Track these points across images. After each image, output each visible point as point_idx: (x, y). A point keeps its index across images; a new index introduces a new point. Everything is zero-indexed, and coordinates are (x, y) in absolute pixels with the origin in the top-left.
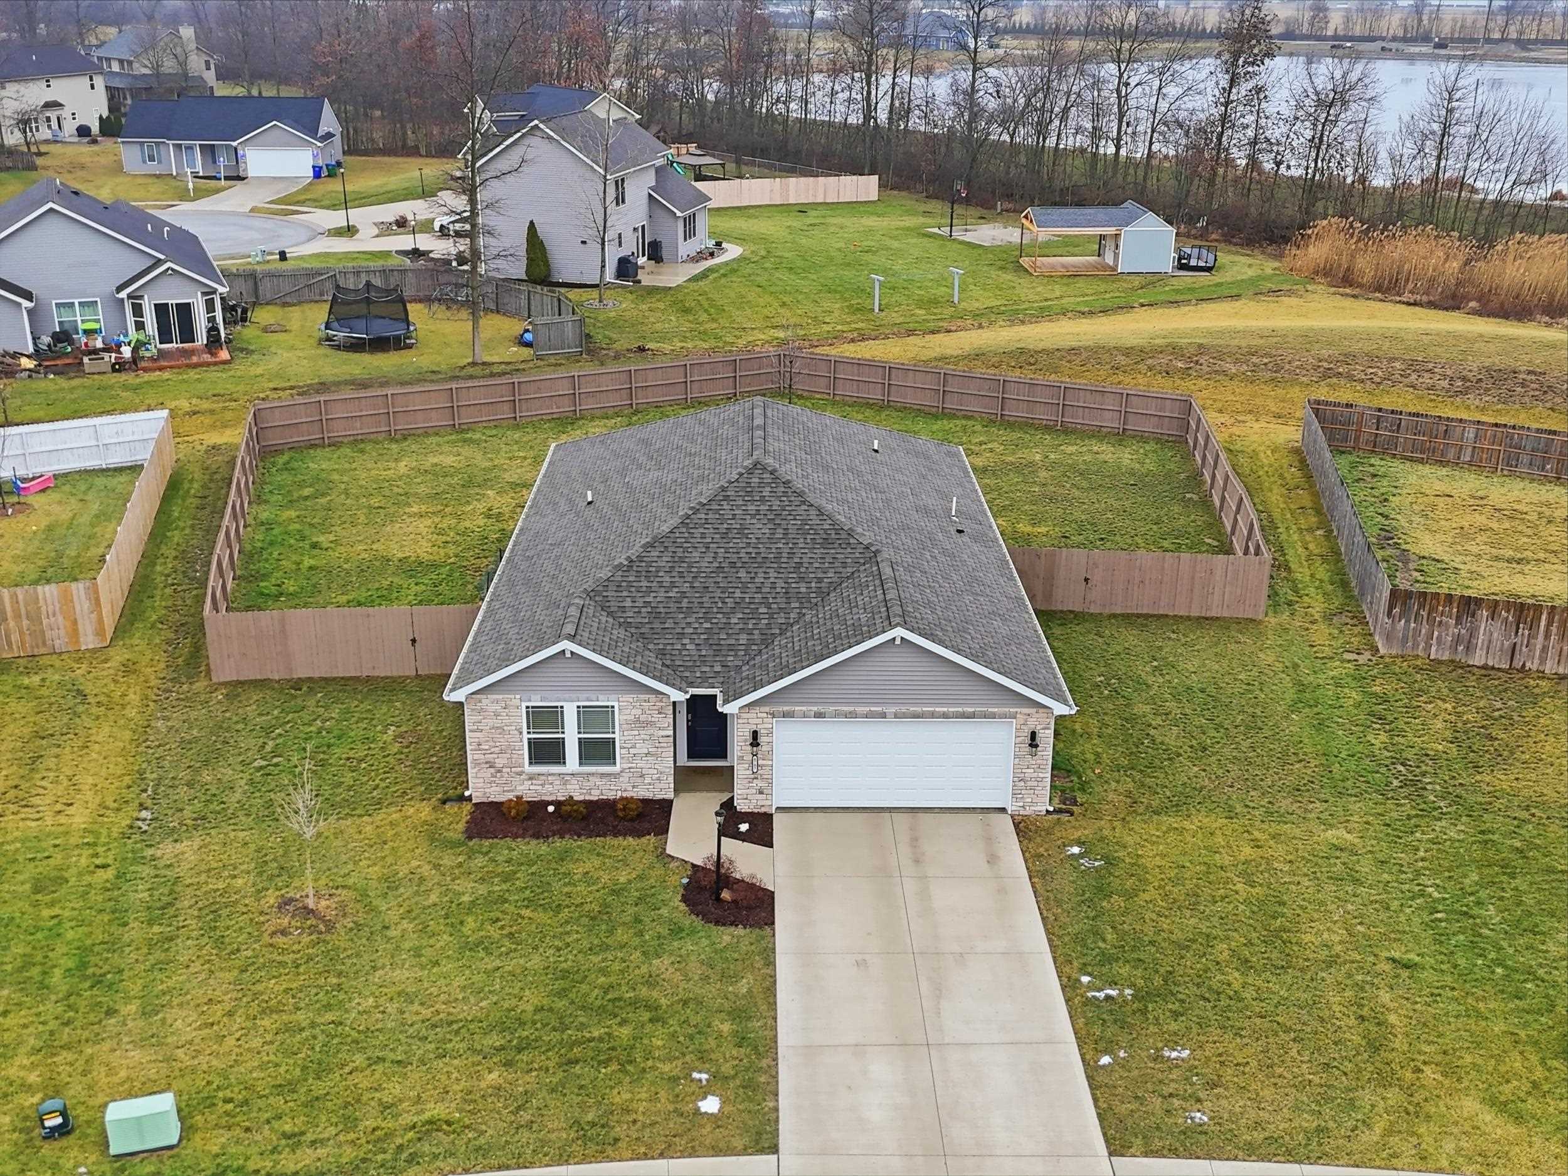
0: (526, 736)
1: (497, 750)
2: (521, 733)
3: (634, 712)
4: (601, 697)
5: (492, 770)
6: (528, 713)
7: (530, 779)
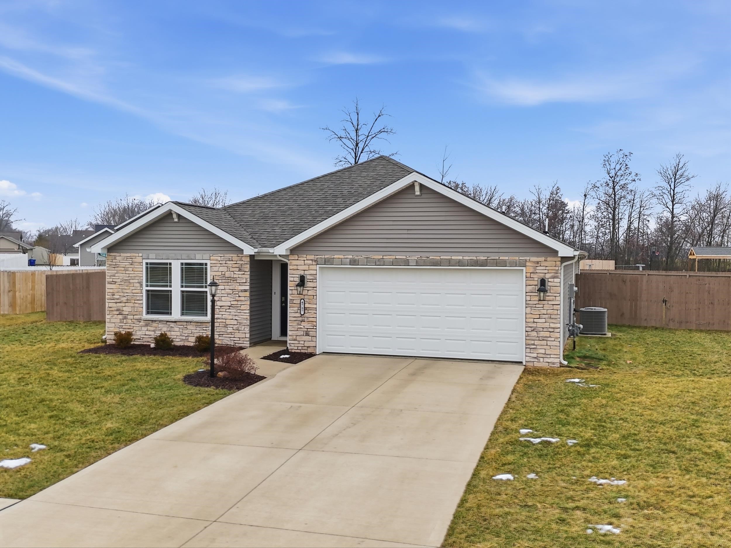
0: (145, 288)
1: (124, 299)
2: (141, 286)
3: (221, 269)
4: (198, 256)
5: (120, 317)
6: (147, 268)
7: (147, 325)
